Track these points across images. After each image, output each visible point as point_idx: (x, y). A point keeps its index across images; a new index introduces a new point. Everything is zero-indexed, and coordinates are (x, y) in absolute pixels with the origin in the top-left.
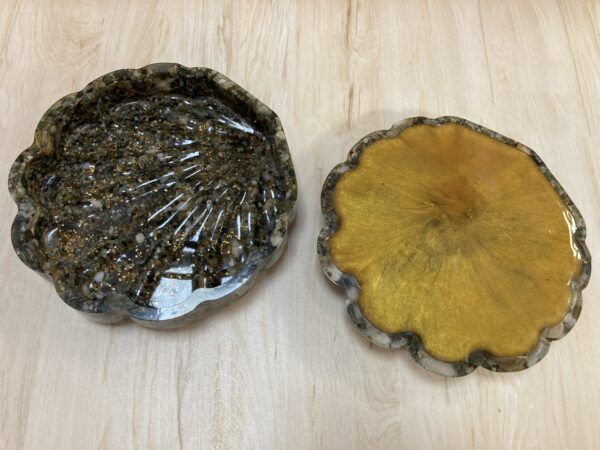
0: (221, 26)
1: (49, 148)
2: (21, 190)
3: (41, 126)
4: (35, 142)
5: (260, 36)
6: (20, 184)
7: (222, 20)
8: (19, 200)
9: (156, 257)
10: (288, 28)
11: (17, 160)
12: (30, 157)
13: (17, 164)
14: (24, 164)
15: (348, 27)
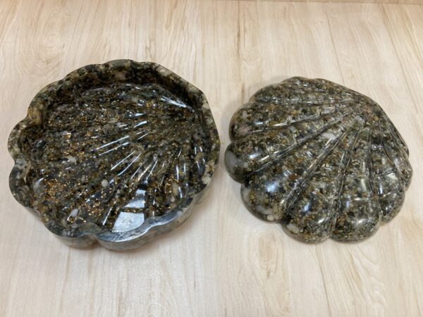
0: (148, 46)
1: (38, 120)
2: (17, 149)
3: (33, 104)
4: (28, 115)
5: (176, 52)
6: (16, 145)
7: (148, 42)
8: (16, 157)
9: (117, 197)
10: (196, 47)
11: (14, 129)
12: (24, 126)
13: (14, 131)
14: (20, 131)
15: (238, 45)
